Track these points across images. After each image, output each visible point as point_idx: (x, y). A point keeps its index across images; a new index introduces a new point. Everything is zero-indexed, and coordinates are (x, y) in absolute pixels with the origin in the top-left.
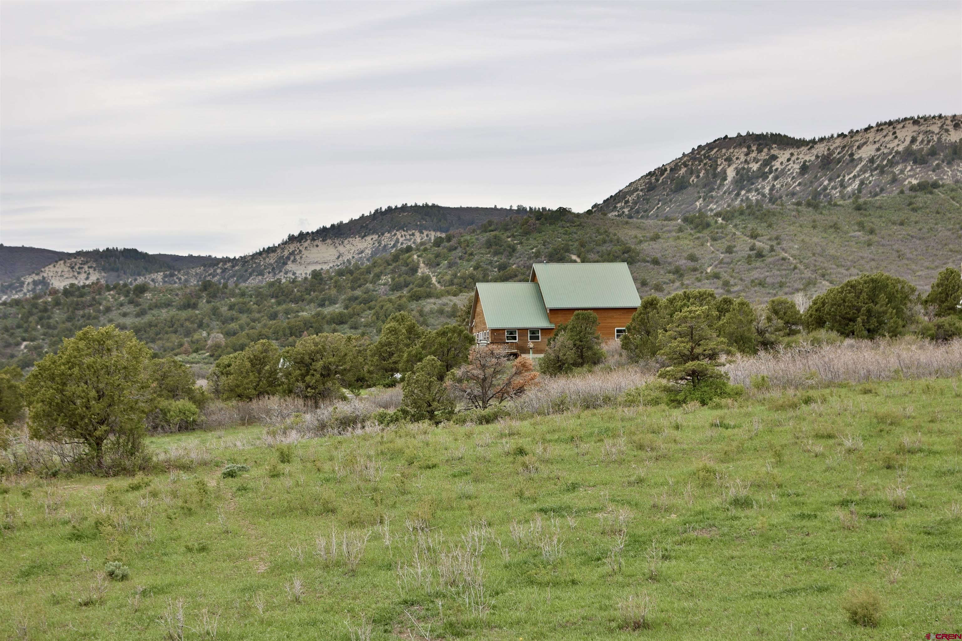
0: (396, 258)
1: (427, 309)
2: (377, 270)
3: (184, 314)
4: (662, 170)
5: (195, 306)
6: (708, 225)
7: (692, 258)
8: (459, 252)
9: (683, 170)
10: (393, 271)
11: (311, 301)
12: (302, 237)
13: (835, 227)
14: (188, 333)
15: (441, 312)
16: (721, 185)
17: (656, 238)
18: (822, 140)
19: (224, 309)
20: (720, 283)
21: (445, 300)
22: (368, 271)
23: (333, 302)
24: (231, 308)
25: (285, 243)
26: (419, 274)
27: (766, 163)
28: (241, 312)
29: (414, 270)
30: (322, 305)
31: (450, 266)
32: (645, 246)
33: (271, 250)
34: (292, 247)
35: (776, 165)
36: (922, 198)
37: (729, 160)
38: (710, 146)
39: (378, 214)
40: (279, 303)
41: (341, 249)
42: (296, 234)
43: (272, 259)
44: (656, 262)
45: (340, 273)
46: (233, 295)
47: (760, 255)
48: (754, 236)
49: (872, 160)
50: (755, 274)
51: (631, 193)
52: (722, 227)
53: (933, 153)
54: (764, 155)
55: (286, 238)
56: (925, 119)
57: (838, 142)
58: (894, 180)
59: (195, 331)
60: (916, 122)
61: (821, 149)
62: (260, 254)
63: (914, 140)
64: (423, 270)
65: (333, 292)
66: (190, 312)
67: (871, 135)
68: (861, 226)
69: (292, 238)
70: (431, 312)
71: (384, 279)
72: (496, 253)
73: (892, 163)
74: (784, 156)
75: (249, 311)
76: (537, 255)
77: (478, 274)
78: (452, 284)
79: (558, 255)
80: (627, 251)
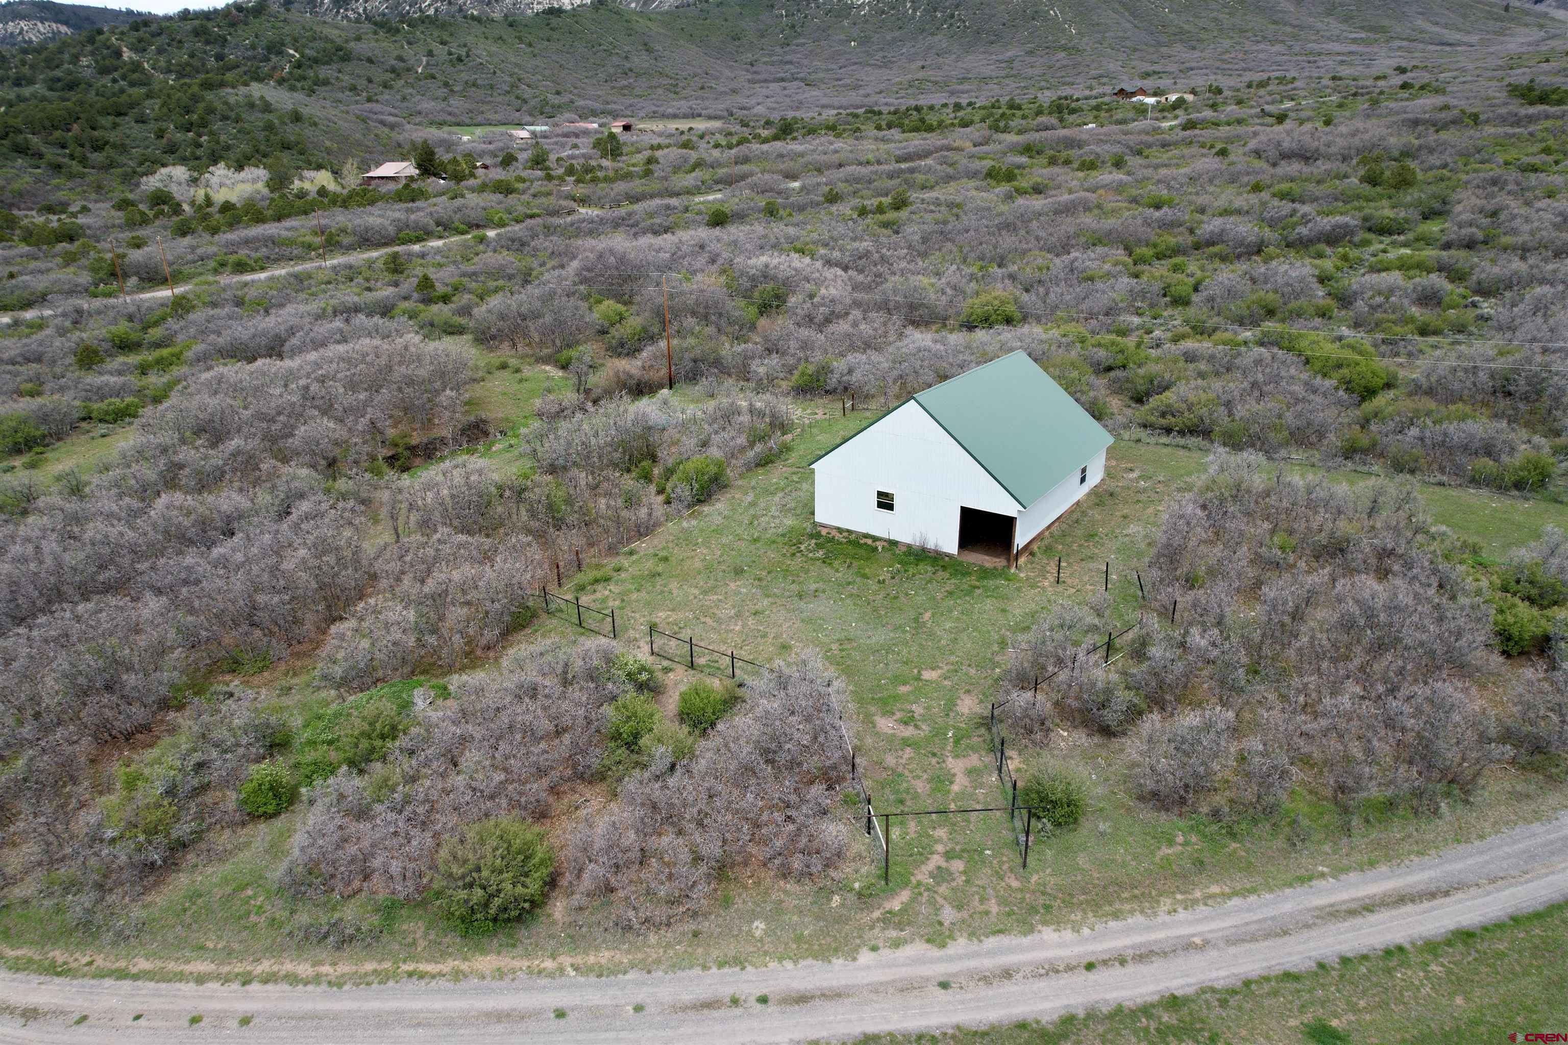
2: (71, 51)
7: (399, 59)
10: (93, 53)
13: (502, 39)
20: (438, 82)
22: (61, 51)
23: (31, 82)
26: (126, 58)
29: (119, 54)
31: (160, 51)
36: (554, 21)
44: (370, 61)
47: (460, 59)
48: (443, 43)
50: (465, 76)
52: (409, 32)
64: (127, 54)
68: (520, 39)
71: (84, 61)
72: (208, 43)
76: (253, 47)
77: (195, 62)
78: (169, 71)
79: (275, 48)
80: (340, 49)
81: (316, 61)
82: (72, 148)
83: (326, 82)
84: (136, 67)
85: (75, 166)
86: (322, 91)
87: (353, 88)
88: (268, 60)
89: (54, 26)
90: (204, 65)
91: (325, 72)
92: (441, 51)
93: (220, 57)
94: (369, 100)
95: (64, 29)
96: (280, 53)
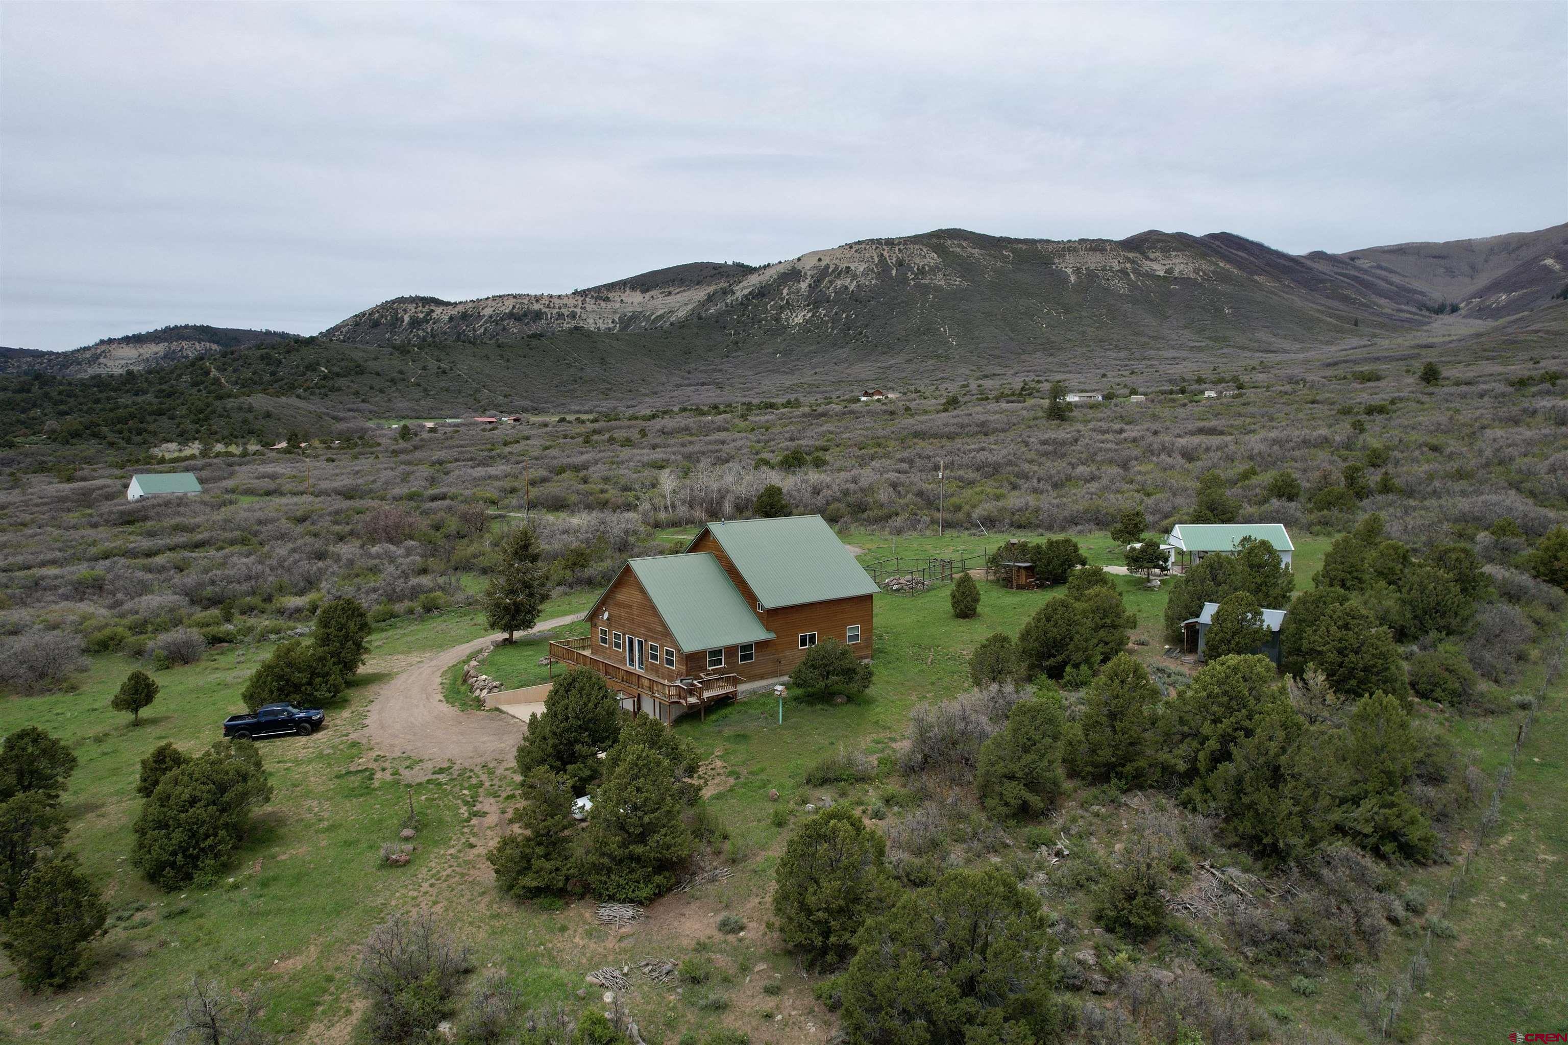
0: (193, 364)
1: (229, 406)
2: (179, 372)
3: (19, 397)
4: (364, 314)
5: (29, 391)
6: (409, 352)
7: (401, 372)
8: (240, 362)
9: (377, 315)
10: (191, 373)
11: (128, 391)
12: (111, 341)
13: (487, 357)
14: (24, 411)
15: (240, 408)
16: (401, 325)
17: (376, 359)
18: (461, 303)
19: (54, 394)
20: (421, 389)
21: (242, 399)
22: (172, 372)
23: (145, 392)
24: (60, 393)
25: (97, 345)
26: (212, 375)
27: (428, 314)
28: (70, 397)
29: (207, 373)
30: (137, 395)
31: (235, 371)
32: (369, 363)
33: (85, 349)
34: (103, 348)
35: (434, 315)
36: (534, 342)
37: (405, 311)
38: (393, 302)
39: (168, 330)
40: (100, 392)
41: (141, 350)
42: (106, 339)
43: (88, 355)
44: (378, 374)
45: (150, 372)
46: (61, 384)
47: (444, 372)
48: (439, 360)
49: (491, 317)
50: (443, 384)
51: (344, 326)
52: (417, 353)
53: (525, 315)
54: (426, 309)
55: (98, 341)
56: (520, 296)
57: (470, 305)
58: (504, 329)
59: (30, 409)
60: (515, 297)
61: (460, 308)
62: (78, 351)
63: (514, 307)
64: (214, 373)
65: (145, 385)
66: (25, 395)
67: (489, 302)
68: (502, 356)
69: (102, 342)
70: (232, 408)
71: (184, 378)
72: (268, 364)
73: (502, 319)
74: (438, 310)
75: (76, 396)
76: (297, 366)
77: (256, 378)
78: (236, 383)
79: (312, 367)
80: (358, 366)
81: (338, 375)
82: (126, 434)
83: (339, 389)
84: (216, 381)
85: (123, 444)
86: (332, 396)
87: (357, 393)
88: (304, 374)
89: (208, 344)
90: (261, 378)
91: (341, 382)
92: (432, 365)
93: (273, 374)
94: (363, 401)
95: (215, 347)
96: (314, 370)
